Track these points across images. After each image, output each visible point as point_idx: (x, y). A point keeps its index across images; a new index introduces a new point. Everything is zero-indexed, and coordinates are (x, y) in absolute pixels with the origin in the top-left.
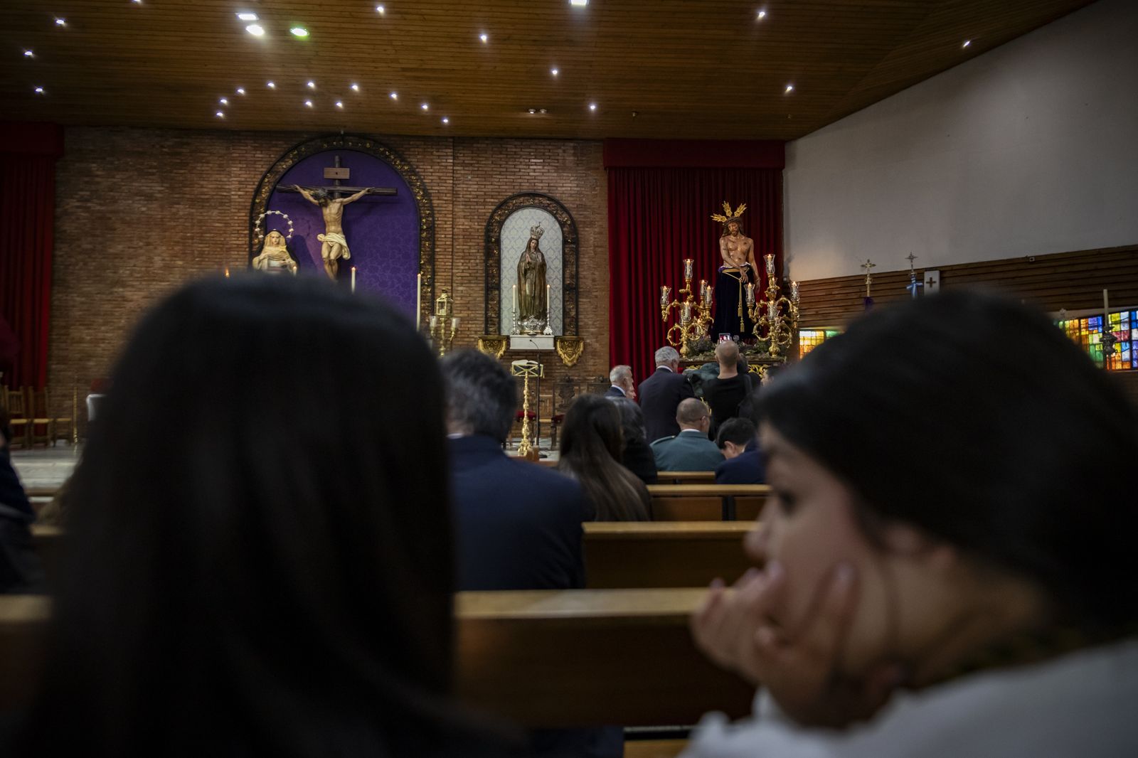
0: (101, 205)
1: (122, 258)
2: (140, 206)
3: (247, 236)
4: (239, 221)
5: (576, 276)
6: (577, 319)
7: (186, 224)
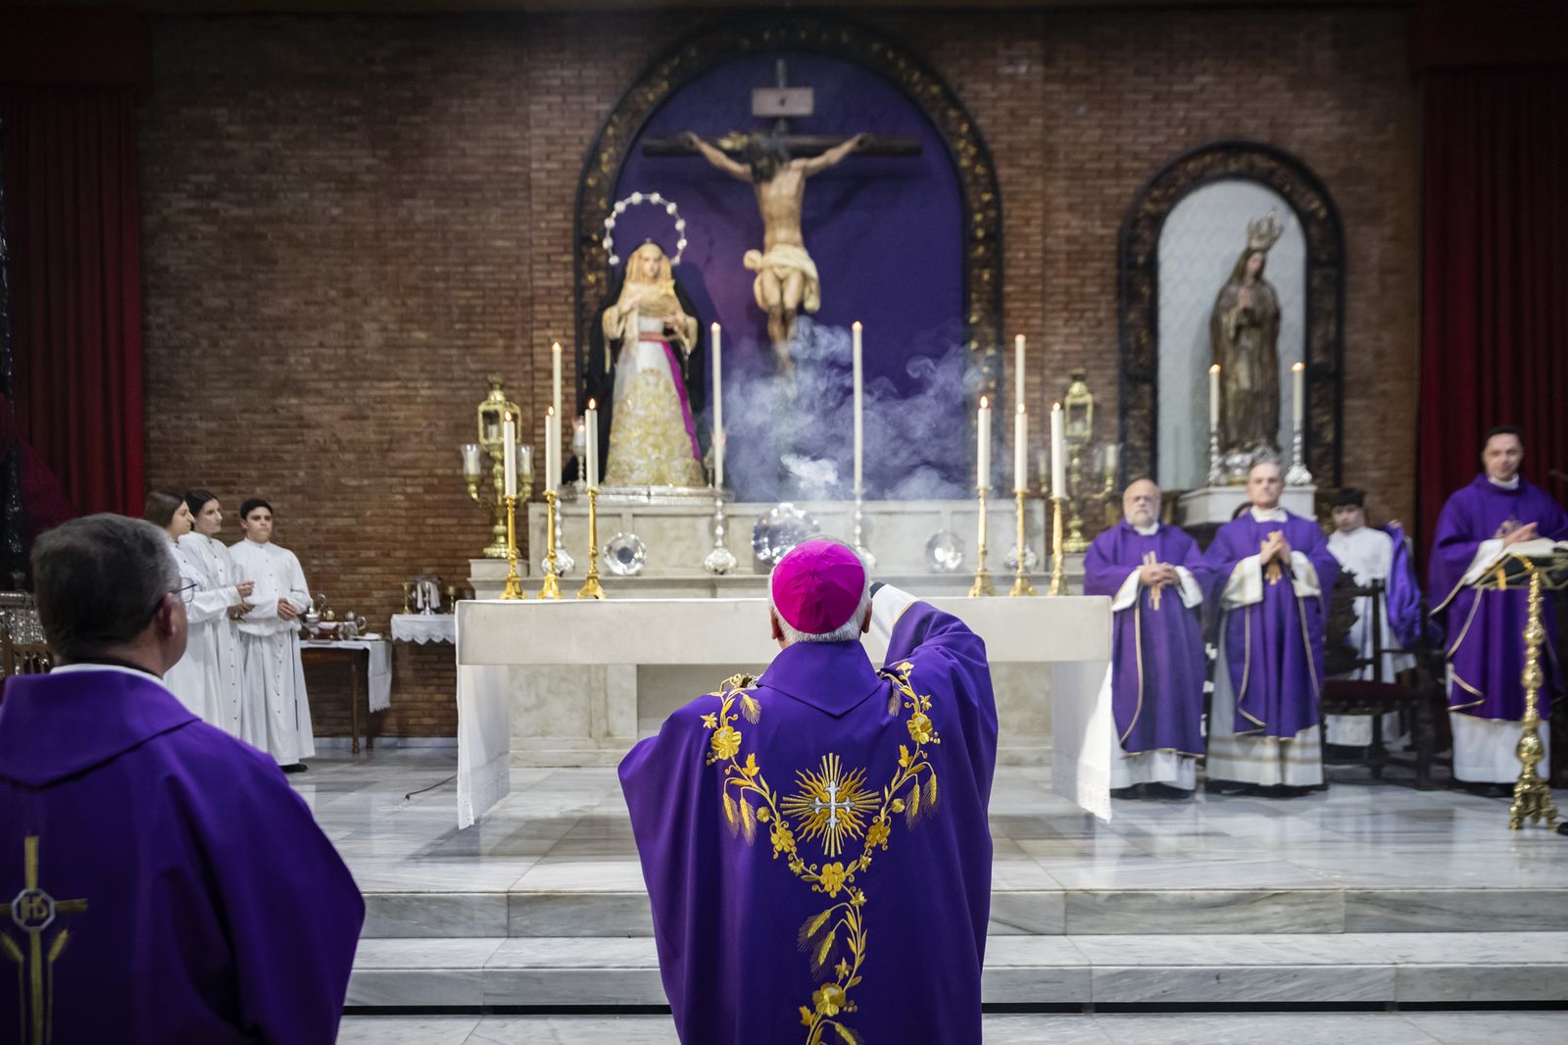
0: (240, 205)
1: (292, 328)
2: (326, 204)
3: (570, 267)
4: (549, 234)
5: (1337, 347)
6: (1337, 447)
7: (432, 244)
